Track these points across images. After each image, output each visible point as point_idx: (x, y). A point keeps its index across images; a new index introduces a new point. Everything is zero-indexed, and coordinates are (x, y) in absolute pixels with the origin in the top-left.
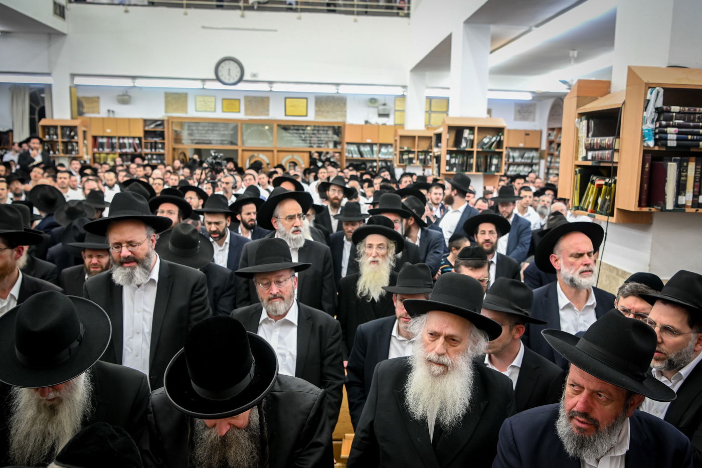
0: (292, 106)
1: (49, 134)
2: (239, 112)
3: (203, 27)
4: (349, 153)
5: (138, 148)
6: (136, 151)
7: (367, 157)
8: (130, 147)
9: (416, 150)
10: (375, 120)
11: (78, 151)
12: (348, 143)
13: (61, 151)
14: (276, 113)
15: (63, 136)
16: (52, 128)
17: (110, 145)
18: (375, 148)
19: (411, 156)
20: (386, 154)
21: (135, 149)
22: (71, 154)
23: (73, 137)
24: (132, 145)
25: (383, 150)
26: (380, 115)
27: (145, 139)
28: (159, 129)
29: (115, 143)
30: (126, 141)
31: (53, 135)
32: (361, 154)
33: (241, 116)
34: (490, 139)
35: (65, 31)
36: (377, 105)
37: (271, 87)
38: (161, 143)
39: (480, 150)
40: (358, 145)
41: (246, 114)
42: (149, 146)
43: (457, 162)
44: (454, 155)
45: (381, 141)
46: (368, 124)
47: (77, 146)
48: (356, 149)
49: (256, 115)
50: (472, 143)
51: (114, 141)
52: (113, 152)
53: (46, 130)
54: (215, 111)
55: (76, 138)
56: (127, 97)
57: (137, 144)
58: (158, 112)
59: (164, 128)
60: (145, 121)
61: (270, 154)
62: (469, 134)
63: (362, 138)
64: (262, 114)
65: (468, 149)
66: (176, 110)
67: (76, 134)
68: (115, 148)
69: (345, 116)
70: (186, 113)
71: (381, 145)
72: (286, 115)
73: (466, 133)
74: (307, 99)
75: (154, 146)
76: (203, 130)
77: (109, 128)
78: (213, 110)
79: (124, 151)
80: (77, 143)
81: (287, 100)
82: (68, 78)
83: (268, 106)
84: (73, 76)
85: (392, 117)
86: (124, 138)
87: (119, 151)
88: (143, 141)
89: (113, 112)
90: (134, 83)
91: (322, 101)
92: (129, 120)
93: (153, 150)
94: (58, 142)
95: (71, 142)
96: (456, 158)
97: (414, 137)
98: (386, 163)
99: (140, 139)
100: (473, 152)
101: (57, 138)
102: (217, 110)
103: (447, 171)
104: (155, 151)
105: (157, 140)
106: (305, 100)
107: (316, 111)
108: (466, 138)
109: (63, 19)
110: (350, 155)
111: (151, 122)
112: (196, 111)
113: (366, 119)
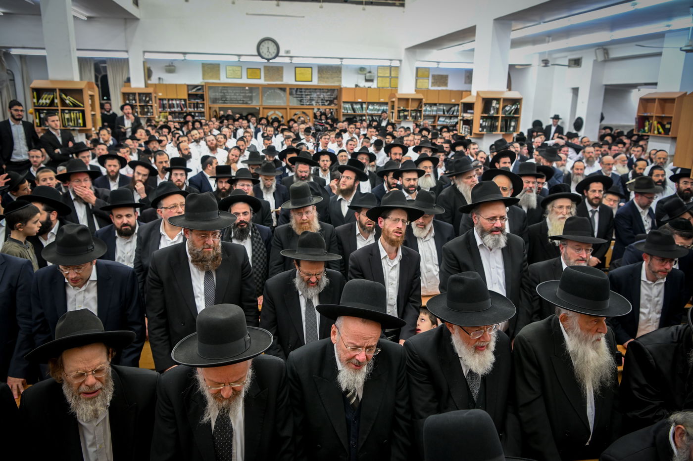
0: (300, 74)
1: (129, 100)
2: (260, 79)
3: (247, 14)
4: (345, 110)
5: (184, 108)
6: (182, 110)
7: (359, 112)
8: (178, 107)
9: (410, 109)
10: (363, 84)
11: (153, 112)
12: (344, 102)
13: (139, 113)
14: (288, 79)
15: (140, 101)
16: (131, 95)
17: (162, 106)
18: (364, 106)
19: (406, 113)
20: (372, 110)
21: (181, 108)
22: (147, 115)
23: (148, 102)
24: (179, 105)
25: (371, 107)
26: (367, 80)
27: (189, 101)
28: (200, 92)
29: (166, 104)
30: (174, 102)
31: (132, 100)
32: (354, 110)
33: (262, 81)
34: (511, 108)
35: (138, 16)
36: (365, 72)
37: (291, 60)
38: (201, 103)
39: (504, 115)
40: (352, 103)
41: (265, 80)
42: (192, 106)
43: (486, 125)
44: (485, 120)
45: (369, 100)
46: (358, 87)
47: (152, 109)
48: (350, 106)
49: (273, 81)
50: (498, 110)
51: (165, 102)
52: (165, 111)
53: (127, 96)
54: (241, 78)
55: (151, 102)
56: (173, 68)
57: (183, 104)
58: (197, 79)
59: (203, 92)
60: (188, 86)
61: (284, 110)
62: (496, 104)
63: (355, 98)
64: (277, 80)
65: (495, 115)
66: (211, 78)
67: (151, 99)
68: (166, 108)
69: (340, 81)
70: (219, 79)
71: (369, 103)
72: (296, 81)
73: (494, 103)
74: (311, 68)
75: (196, 106)
76: (233, 93)
77: (160, 92)
78: (240, 77)
79: (173, 110)
80: (151, 106)
81: (297, 69)
82: (141, 53)
83: (282, 74)
84: (144, 52)
85: (375, 81)
86: (172, 100)
87: (169, 110)
88: (188, 102)
89: (162, 79)
90: (185, 57)
91: (323, 70)
92: (176, 85)
93: (196, 109)
94: (136, 105)
95: (147, 106)
96: (486, 121)
97: (407, 100)
98: (372, 117)
99: (185, 100)
100: (499, 117)
101: (136, 102)
102: (243, 77)
103: (480, 131)
104: (197, 110)
105: (199, 101)
106: (310, 69)
107: (319, 78)
108: (494, 107)
109: (136, 7)
110: (346, 111)
111: (192, 87)
112: (227, 78)
113: (356, 84)
